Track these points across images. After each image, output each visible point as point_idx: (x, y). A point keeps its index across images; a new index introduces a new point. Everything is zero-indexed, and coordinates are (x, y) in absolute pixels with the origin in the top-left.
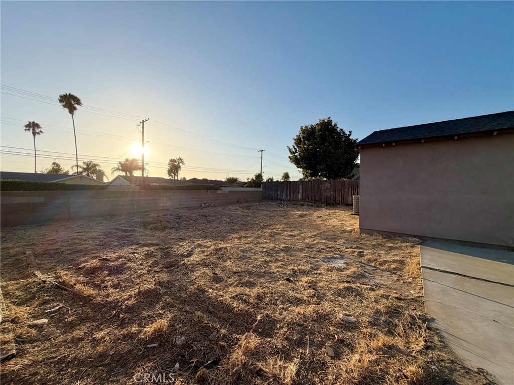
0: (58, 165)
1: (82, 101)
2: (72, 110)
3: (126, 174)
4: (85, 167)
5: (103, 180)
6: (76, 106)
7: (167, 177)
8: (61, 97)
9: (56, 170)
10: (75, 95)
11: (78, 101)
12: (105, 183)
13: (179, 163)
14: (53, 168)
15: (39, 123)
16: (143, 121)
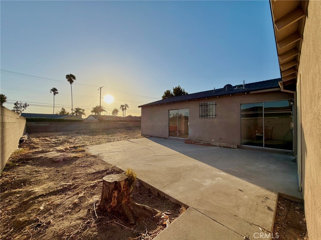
0: (64, 110)
1: (76, 78)
2: (71, 82)
3: (96, 114)
4: (76, 110)
5: (81, 117)
6: (73, 80)
7: (111, 115)
8: (67, 76)
9: (63, 112)
10: (74, 75)
11: (74, 78)
12: (82, 119)
13: (126, 107)
14: (62, 111)
15: (57, 89)
16: (101, 88)
